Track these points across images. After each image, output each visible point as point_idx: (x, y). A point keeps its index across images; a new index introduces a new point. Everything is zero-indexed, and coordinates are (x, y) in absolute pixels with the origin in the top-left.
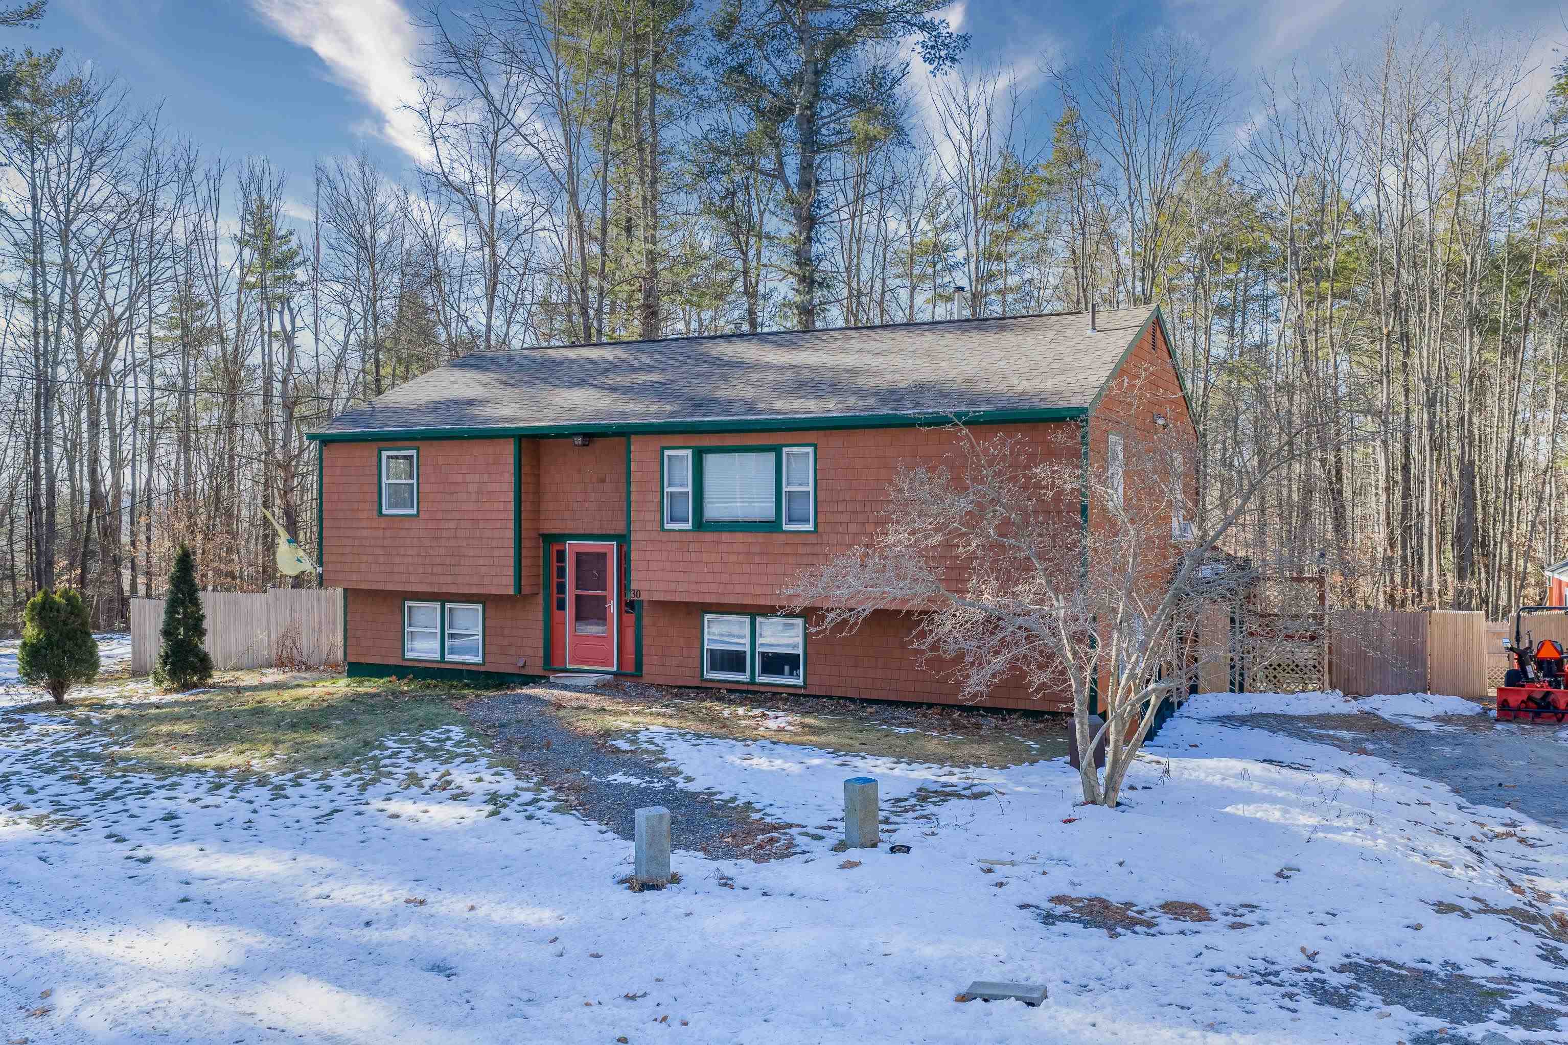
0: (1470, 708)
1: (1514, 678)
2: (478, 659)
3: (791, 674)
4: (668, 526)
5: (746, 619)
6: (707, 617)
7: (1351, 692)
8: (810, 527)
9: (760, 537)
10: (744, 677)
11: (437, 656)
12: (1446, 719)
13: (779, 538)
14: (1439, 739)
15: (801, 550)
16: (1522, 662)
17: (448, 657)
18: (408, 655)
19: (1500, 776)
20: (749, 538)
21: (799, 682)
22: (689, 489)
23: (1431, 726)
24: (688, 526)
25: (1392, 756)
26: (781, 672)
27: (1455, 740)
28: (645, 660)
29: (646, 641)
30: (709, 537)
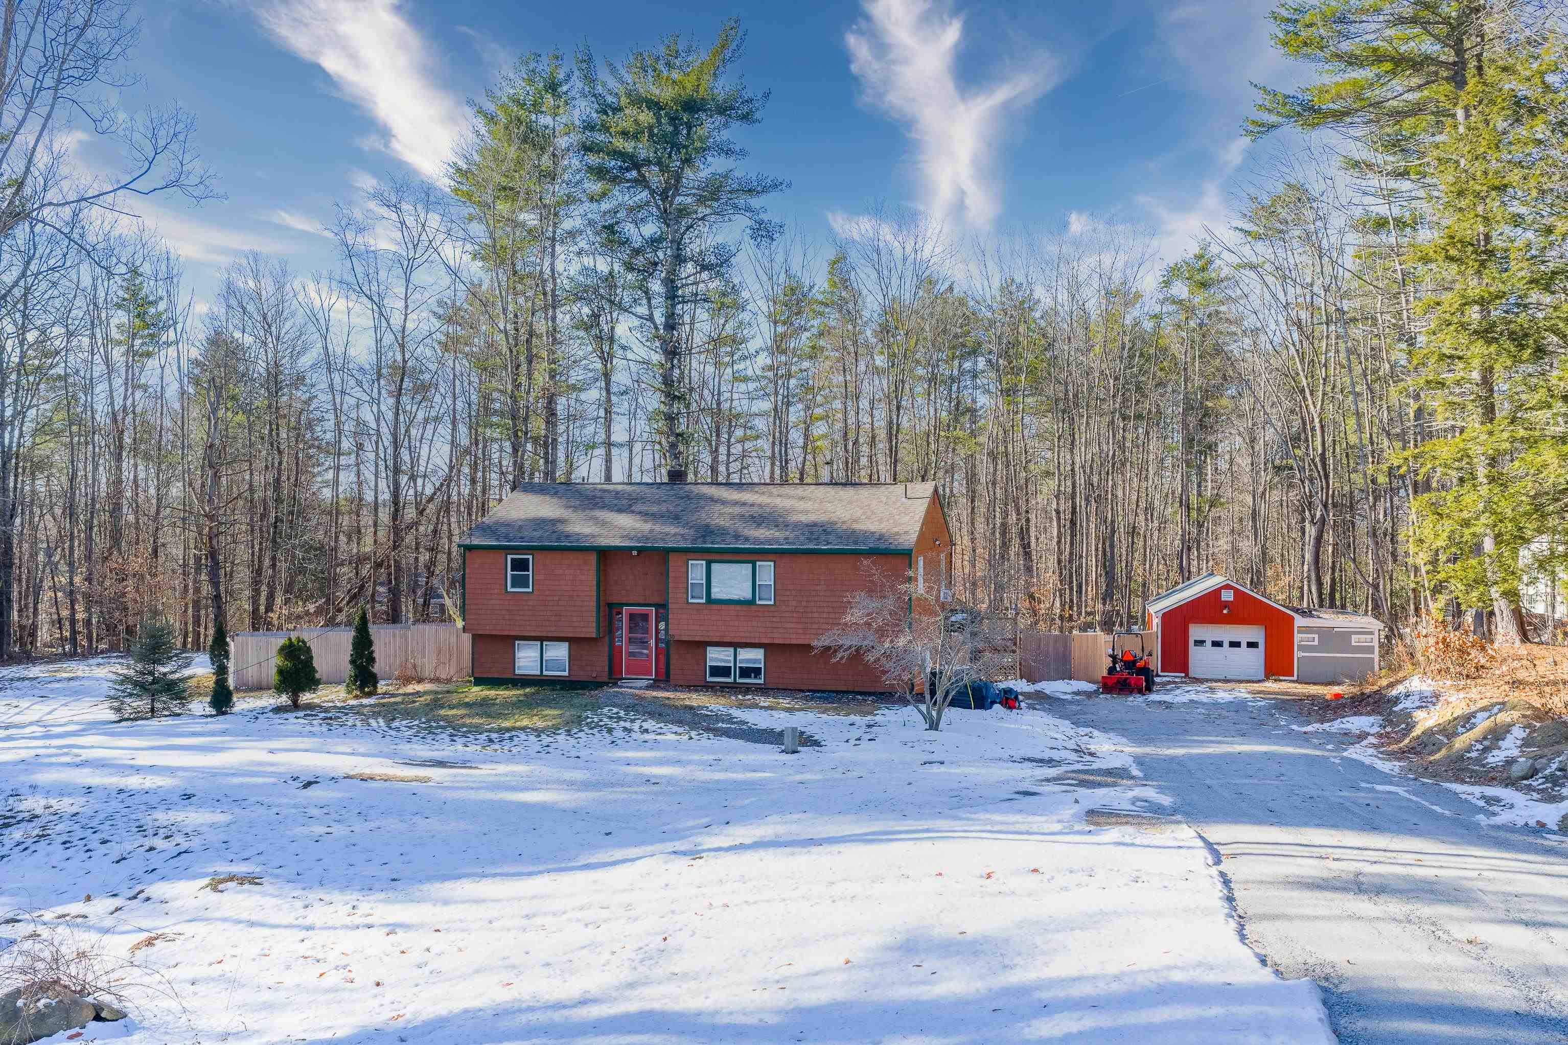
0: (1091, 687)
1: (1111, 670)
2: (566, 674)
3: (755, 677)
4: (690, 601)
5: (732, 650)
6: (709, 648)
7: (1032, 680)
8: (772, 603)
9: (745, 608)
10: (731, 680)
11: (538, 673)
12: (1078, 693)
13: (754, 608)
14: (1071, 702)
15: (766, 614)
16: (1114, 662)
17: (545, 673)
18: (517, 672)
19: (1094, 717)
20: (738, 608)
21: (762, 681)
22: (704, 582)
23: (1068, 697)
24: (703, 601)
25: (1049, 711)
26: (749, 677)
27: (1078, 703)
28: (672, 672)
29: (672, 662)
30: (715, 607)
